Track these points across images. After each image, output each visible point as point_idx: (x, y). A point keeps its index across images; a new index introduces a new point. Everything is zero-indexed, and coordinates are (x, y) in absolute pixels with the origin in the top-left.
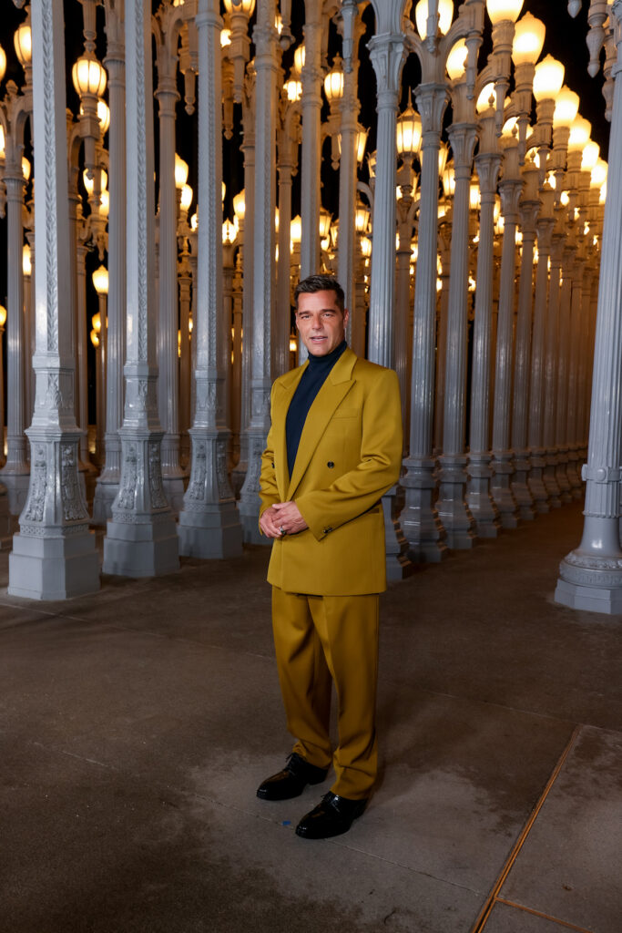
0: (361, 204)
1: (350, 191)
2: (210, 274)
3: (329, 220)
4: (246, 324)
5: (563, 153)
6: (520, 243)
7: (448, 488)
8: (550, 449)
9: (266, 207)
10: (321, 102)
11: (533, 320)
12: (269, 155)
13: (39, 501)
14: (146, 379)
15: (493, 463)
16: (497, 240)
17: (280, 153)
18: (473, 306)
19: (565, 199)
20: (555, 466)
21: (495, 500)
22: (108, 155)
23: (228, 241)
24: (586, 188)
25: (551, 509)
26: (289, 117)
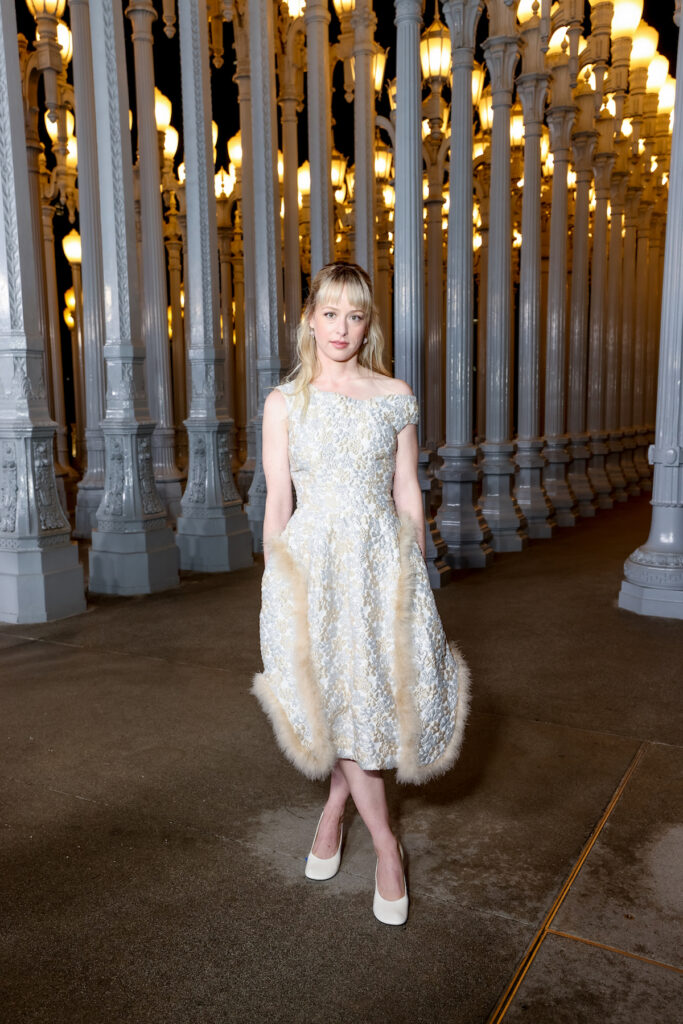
0: (381, 144)
1: (367, 127)
2: (202, 233)
3: (344, 165)
4: (248, 295)
5: (624, 70)
6: (575, 186)
7: (492, 481)
8: (613, 433)
9: (266, 148)
10: (329, 16)
11: (590, 280)
12: (267, 85)
13: (9, 508)
14: (131, 361)
15: (545, 450)
16: (546, 182)
17: (281, 84)
18: (519, 265)
19: (627, 128)
20: (620, 453)
21: (548, 494)
22: (73, 91)
23: (223, 194)
24: (653, 114)
25: (616, 503)
26: (290, 38)
